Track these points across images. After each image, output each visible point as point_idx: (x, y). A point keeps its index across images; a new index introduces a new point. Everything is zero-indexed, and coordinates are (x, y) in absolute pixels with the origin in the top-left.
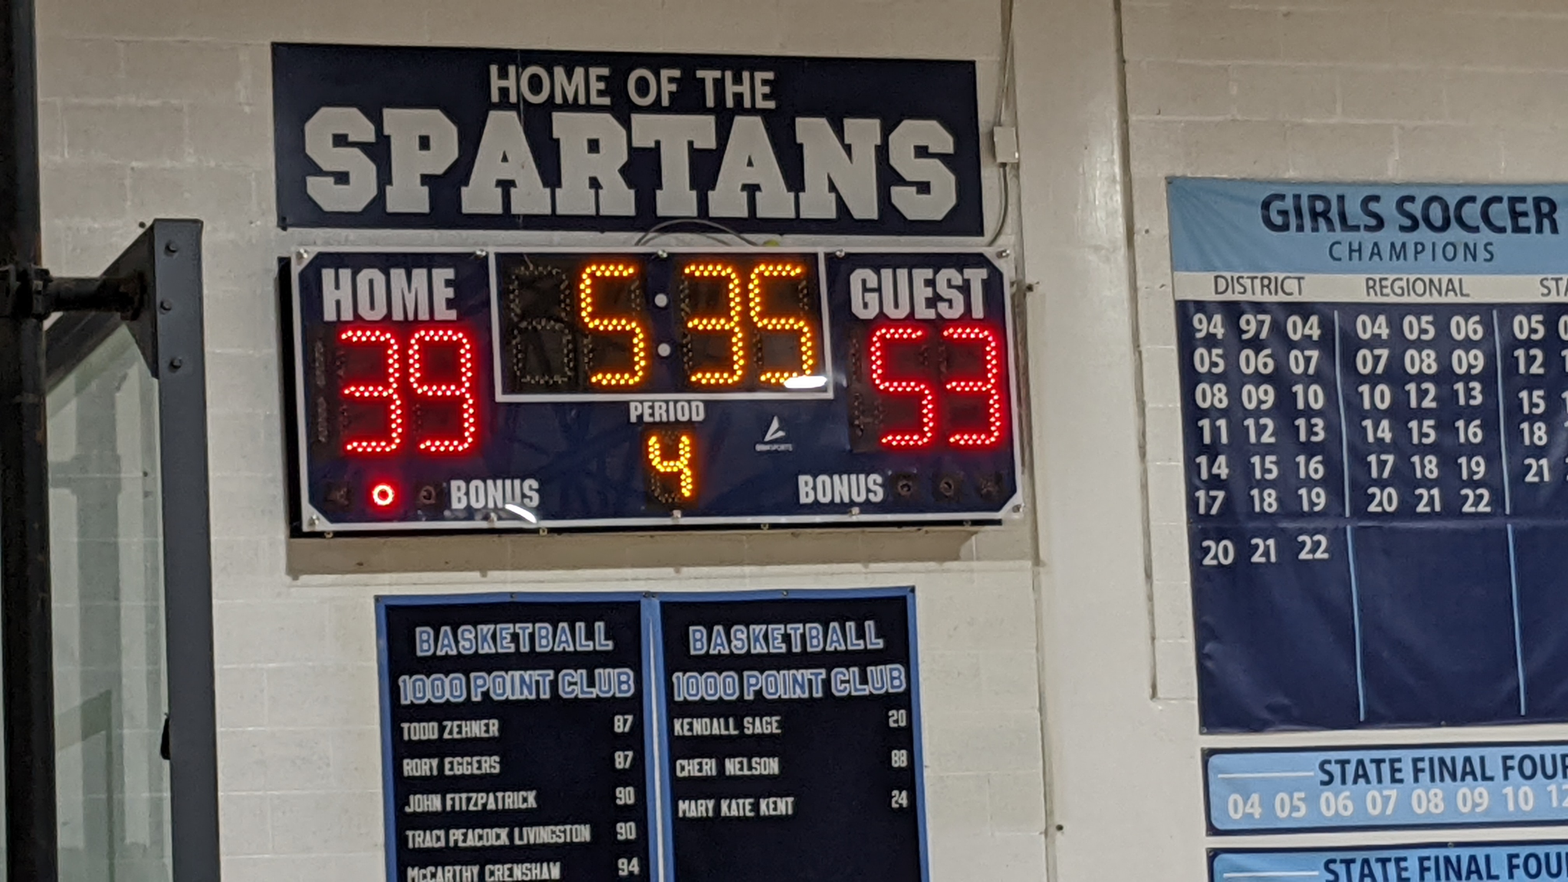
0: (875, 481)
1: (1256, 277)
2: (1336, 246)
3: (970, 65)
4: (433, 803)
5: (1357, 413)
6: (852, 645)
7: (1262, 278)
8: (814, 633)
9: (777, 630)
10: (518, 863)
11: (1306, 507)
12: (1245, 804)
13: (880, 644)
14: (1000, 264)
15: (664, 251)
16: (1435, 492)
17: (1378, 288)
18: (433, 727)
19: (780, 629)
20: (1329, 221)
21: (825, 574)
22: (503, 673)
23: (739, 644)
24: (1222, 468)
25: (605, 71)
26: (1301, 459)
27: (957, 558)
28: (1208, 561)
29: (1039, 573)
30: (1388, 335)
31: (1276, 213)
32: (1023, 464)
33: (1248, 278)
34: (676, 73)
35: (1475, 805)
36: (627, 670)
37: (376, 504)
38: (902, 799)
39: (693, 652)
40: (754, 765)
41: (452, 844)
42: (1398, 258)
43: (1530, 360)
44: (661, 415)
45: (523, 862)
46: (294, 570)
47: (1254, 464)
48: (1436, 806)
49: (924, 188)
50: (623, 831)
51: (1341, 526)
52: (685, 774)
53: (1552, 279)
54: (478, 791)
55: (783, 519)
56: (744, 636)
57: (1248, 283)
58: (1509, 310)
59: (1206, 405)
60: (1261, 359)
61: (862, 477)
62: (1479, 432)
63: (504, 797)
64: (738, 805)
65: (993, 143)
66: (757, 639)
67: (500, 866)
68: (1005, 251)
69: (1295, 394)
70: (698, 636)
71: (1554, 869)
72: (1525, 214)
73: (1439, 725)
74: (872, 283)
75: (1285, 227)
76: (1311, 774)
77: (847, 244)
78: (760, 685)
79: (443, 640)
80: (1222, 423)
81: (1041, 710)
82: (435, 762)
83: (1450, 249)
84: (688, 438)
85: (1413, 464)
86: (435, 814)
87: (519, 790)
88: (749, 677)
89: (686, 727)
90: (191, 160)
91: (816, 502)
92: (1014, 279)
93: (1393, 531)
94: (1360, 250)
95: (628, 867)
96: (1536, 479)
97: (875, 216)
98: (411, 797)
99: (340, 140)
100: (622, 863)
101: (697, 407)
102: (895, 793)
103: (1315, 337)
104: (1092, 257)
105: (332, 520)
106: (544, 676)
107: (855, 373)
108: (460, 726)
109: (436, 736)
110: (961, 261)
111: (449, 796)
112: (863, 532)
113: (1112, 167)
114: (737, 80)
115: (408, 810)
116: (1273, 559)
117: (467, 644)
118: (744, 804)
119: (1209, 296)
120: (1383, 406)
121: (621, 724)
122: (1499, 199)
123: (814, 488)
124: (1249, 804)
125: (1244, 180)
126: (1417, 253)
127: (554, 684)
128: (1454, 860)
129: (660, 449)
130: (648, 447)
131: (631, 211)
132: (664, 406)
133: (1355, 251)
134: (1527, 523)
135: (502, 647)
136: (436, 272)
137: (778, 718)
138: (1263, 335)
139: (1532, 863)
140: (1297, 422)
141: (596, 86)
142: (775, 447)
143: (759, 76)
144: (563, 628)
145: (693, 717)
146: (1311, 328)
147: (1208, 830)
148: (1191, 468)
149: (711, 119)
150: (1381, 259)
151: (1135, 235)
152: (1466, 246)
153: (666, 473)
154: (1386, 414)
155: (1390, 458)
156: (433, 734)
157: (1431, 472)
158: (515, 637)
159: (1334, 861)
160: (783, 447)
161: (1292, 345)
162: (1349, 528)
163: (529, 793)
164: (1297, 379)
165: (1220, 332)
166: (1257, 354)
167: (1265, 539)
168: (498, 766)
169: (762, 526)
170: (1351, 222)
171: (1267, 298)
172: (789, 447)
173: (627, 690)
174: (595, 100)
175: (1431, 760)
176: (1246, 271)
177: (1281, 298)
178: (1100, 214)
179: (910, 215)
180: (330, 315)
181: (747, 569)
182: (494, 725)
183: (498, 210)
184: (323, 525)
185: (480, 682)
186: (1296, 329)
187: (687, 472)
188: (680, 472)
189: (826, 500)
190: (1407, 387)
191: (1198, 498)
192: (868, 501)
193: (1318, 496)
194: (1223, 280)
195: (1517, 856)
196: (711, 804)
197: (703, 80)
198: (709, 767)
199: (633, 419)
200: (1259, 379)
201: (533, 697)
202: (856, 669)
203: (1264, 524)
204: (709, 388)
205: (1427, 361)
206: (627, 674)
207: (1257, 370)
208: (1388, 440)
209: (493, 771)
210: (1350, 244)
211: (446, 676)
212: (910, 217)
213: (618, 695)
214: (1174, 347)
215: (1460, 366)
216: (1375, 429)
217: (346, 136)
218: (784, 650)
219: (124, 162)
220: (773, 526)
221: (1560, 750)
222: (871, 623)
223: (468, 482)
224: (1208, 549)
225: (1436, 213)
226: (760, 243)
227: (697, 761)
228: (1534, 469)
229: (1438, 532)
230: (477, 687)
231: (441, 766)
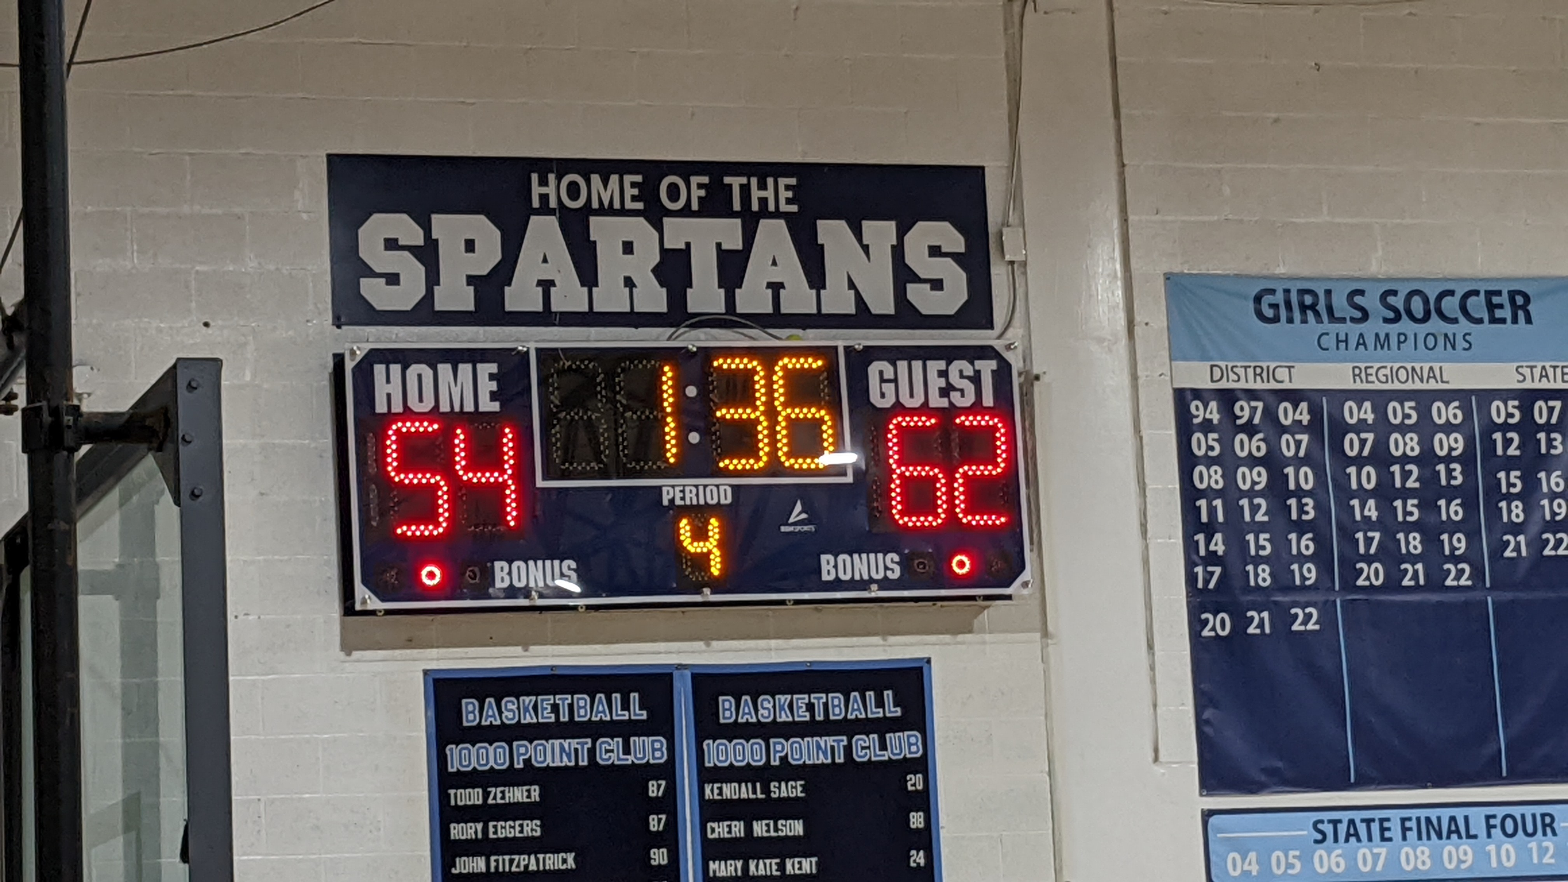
0: (892, 560)
1: (1250, 367)
2: (1324, 337)
3: (981, 170)
4: (478, 865)
5: (1345, 493)
6: (872, 713)
7: (1255, 367)
8: (836, 702)
9: (801, 700)
11: (1298, 582)
12: (1243, 863)
13: (898, 712)
14: (1008, 356)
15: (694, 346)
16: (1419, 566)
17: (1363, 375)
18: (478, 793)
19: (804, 699)
20: (1317, 314)
21: (845, 647)
22: (544, 742)
23: (766, 713)
24: (1218, 545)
25: (638, 178)
26: (1293, 536)
27: (970, 631)
28: (1206, 633)
29: (1047, 645)
30: (1374, 420)
31: (1267, 307)
32: (1032, 543)
33: (1242, 367)
34: (705, 180)
35: (1460, 862)
36: (661, 738)
37: (423, 584)
38: (920, 858)
39: (722, 721)
40: (780, 827)
42: (1382, 347)
43: (1508, 443)
44: (691, 498)
46: (348, 647)
47: (1248, 542)
48: (1424, 863)
49: (937, 285)
51: (1332, 598)
52: (715, 836)
53: (1527, 367)
54: (520, 853)
55: (807, 596)
56: (770, 706)
57: (1241, 371)
58: (1487, 396)
59: (1203, 486)
60: (1255, 443)
61: (880, 556)
62: (1460, 510)
63: (544, 859)
64: (765, 864)
65: (1002, 242)
66: (782, 708)
68: (1013, 344)
69: (1287, 476)
70: (727, 705)
72: (1501, 306)
73: (1426, 787)
74: (889, 374)
75: (1276, 319)
76: (1305, 833)
77: (864, 339)
78: (785, 751)
79: (487, 712)
80: (1218, 503)
81: (1050, 774)
82: (480, 826)
83: (1431, 338)
84: (716, 520)
85: (1398, 541)
86: (482, 873)
87: (558, 853)
88: (775, 744)
89: (716, 791)
90: (252, 264)
91: (837, 578)
92: (1022, 370)
93: (1380, 603)
94: (1346, 341)
96: (1514, 554)
97: (891, 311)
98: (457, 860)
99: (391, 244)
101: (725, 490)
102: (914, 852)
103: (1305, 423)
104: (1095, 348)
105: (383, 600)
106: (583, 744)
107: (873, 458)
108: (503, 792)
109: (480, 802)
110: (970, 353)
111: (493, 858)
112: (881, 606)
113: (1114, 265)
114: (763, 186)
115: (454, 871)
116: (1267, 630)
117: (510, 715)
118: (771, 864)
119: (1205, 384)
120: (1369, 487)
121: (655, 789)
122: (1476, 293)
123: (836, 567)
124: (1248, 860)
125: (1237, 275)
126: (1399, 342)
127: (592, 752)
129: (691, 530)
130: (679, 529)
131: (663, 308)
132: (694, 490)
133: (1342, 341)
134: (1506, 596)
135: (543, 717)
136: (479, 366)
137: (802, 782)
138: (1256, 420)
140: (1289, 502)
141: (630, 192)
142: (798, 528)
143: (783, 182)
144: (600, 699)
145: (722, 782)
146: (1301, 414)
148: (1190, 546)
149: (738, 222)
150: (1366, 349)
151: (1136, 327)
152: (1446, 336)
153: (696, 553)
154: (1372, 494)
155: (1377, 535)
156: (478, 800)
157: (1415, 548)
158: (555, 708)
160: (806, 528)
161: (1284, 430)
162: (1338, 602)
163: (568, 854)
164: (1287, 462)
165: (1215, 418)
166: (1250, 439)
167: (1260, 612)
168: (538, 829)
169: (787, 602)
170: (1337, 315)
171: (1259, 385)
172: (811, 528)
173: (660, 757)
174: (629, 205)
175: (1418, 820)
176: (1239, 361)
177: (1273, 385)
178: (1102, 309)
180: (381, 407)
181: (773, 643)
182: (535, 790)
183: (539, 308)
184: (374, 604)
185: (522, 750)
186: (1287, 414)
187: (716, 552)
188: (710, 552)
189: (846, 577)
190: (1392, 469)
191: (1197, 573)
192: (886, 577)
193: (1309, 570)
194: (1218, 369)
196: (739, 864)
197: (730, 186)
198: (738, 829)
199: (665, 502)
200: (1252, 461)
201: (573, 764)
202: (876, 736)
203: (1258, 598)
204: (736, 474)
205: (1410, 444)
206: (660, 742)
207: (1250, 452)
208: (1374, 518)
209: (535, 834)
210: (1337, 335)
211: (491, 745)
212: (924, 312)
213: (652, 761)
214: (1172, 432)
215: (1442, 448)
216: (1362, 507)
217: (396, 240)
218: (808, 719)
219: (189, 266)
220: (797, 602)
221: (1539, 810)
222: (890, 692)
223: (510, 563)
224: (1207, 621)
225: (1417, 306)
226: (784, 337)
227: (726, 823)
228: (1512, 545)
229: (1420, 605)
230: (519, 755)
231: (485, 830)
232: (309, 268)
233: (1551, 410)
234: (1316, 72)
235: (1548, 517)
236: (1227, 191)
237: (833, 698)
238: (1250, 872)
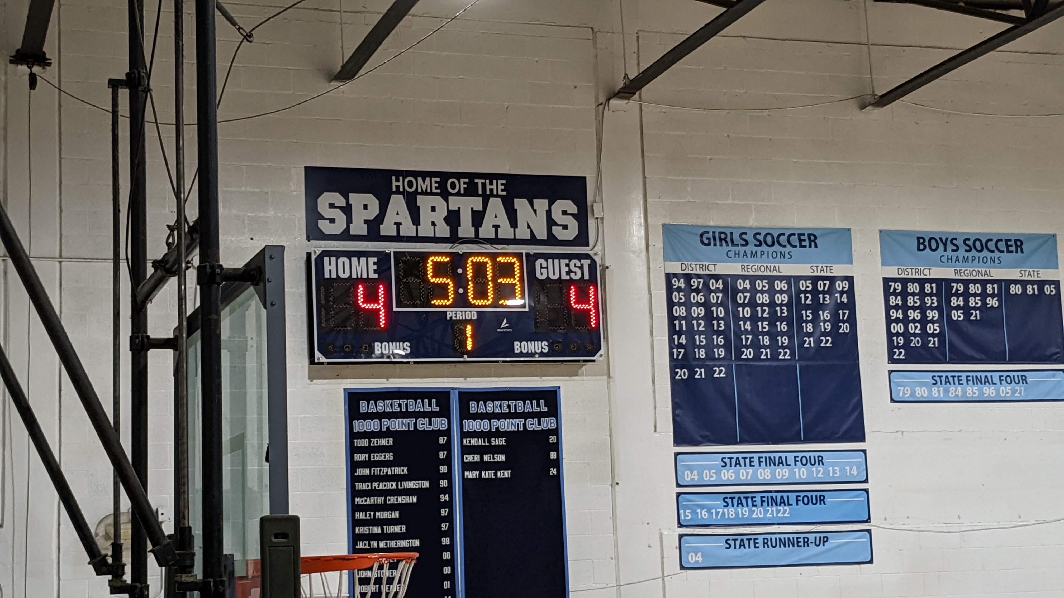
0: (545, 344)
1: (698, 264)
2: (729, 252)
3: (585, 178)
4: (366, 471)
5: (737, 319)
6: (535, 409)
7: (700, 264)
8: (520, 404)
9: (505, 403)
10: (400, 496)
11: (717, 356)
12: (691, 475)
13: (546, 409)
14: (596, 258)
15: (461, 251)
16: (768, 350)
17: (746, 269)
18: (366, 441)
20: (726, 242)
21: (524, 381)
22: (395, 420)
23: (490, 409)
24: (683, 340)
25: (438, 179)
26: (715, 337)
27: (577, 375)
28: (677, 377)
29: (610, 382)
30: (750, 288)
31: (705, 239)
32: (604, 338)
33: (694, 264)
34: (467, 180)
35: (783, 476)
36: (445, 419)
38: (554, 472)
39: (471, 412)
40: (495, 457)
41: (373, 488)
42: (754, 257)
43: (806, 298)
44: (459, 317)
45: (402, 496)
46: (311, 378)
47: (696, 339)
48: (768, 476)
49: (565, 227)
50: (442, 483)
51: (731, 363)
52: (467, 461)
53: (815, 266)
54: (384, 467)
55: (508, 359)
56: (492, 406)
57: (694, 266)
58: (798, 278)
59: (677, 315)
60: (699, 297)
61: (540, 342)
62: (786, 327)
63: (394, 470)
64: (489, 473)
65: (593, 209)
66: (497, 407)
67: (393, 497)
68: (597, 253)
69: (713, 311)
70: (473, 405)
71: (814, 502)
72: (804, 240)
73: (768, 444)
74: (544, 265)
75: (709, 244)
76: (718, 463)
77: (534, 250)
78: (498, 425)
79: (371, 406)
80: (683, 322)
81: (610, 436)
83: (774, 254)
84: (470, 326)
85: (760, 339)
86: (367, 476)
87: (400, 467)
88: (493, 422)
89: (468, 442)
90: (272, 213)
91: (521, 352)
92: (601, 264)
93: (750, 365)
94: (739, 254)
95: (444, 498)
96: (808, 346)
97: (545, 238)
98: (357, 469)
99: (332, 206)
100: (442, 496)
101: (474, 314)
102: (552, 469)
103: (721, 288)
104: (632, 255)
105: (327, 358)
106: (411, 421)
107: (537, 301)
108: (377, 441)
109: (367, 445)
110: (579, 257)
111: (372, 469)
112: (540, 364)
113: (641, 220)
114: (491, 184)
115: (356, 474)
116: (703, 377)
117: (381, 408)
118: (491, 473)
119: (679, 271)
120: (748, 316)
122: (794, 234)
123: (520, 347)
124: (693, 475)
125: (693, 225)
126: (761, 255)
127: (415, 424)
128: (775, 498)
131: (448, 235)
132: (460, 313)
133: (737, 254)
134: (804, 363)
135: (394, 409)
136: (369, 259)
137: (505, 438)
138: (700, 287)
139: (806, 499)
140: (713, 322)
141: (435, 185)
142: (505, 330)
143: (500, 182)
144: (419, 402)
145: (470, 438)
146: (719, 285)
147: (676, 485)
148: (671, 340)
149: (481, 199)
150: (747, 257)
151: (650, 247)
152: (781, 252)
154: (748, 319)
155: (750, 337)
157: (767, 342)
158: (400, 405)
159: (726, 498)
160: (508, 330)
161: (712, 291)
162: (734, 365)
163: (405, 468)
164: (713, 305)
165: (683, 286)
166: (697, 295)
167: (700, 369)
168: (392, 457)
169: (500, 362)
170: (735, 243)
171: (702, 272)
172: (511, 330)
173: (445, 427)
174: (434, 191)
175: (766, 458)
176: (693, 262)
177: (707, 272)
178: (635, 238)
179: (560, 238)
180: (327, 276)
181: (493, 379)
182: (391, 440)
183: (395, 234)
184: (323, 360)
185: (386, 423)
186: (713, 285)
187: (470, 340)
188: (467, 340)
189: (525, 351)
190: (757, 309)
191: (674, 352)
192: (542, 351)
193: (722, 351)
194: (685, 265)
195: (800, 496)
196: (478, 473)
197: (477, 183)
198: (477, 458)
199: (448, 318)
200: (698, 305)
201: (407, 429)
202: (536, 419)
203: (700, 363)
204: (479, 306)
205: (766, 298)
206: (445, 420)
207: (697, 301)
208: (749, 330)
209: (390, 459)
210: (735, 251)
211: (372, 420)
212: (559, 239)
213: (441, 429)
214: (664, 292)
215: (778, 300)
216: (745, 324)
217: (334, 204)
218: (508, 411)
219: (244, 213)
220: (504, 362)
221: (817, 454)
222: (543, 401)
223: (382, 343)
224: (678, 372)
225: (769, 239)
226: (499, 248)
227: (472, 455)
228: (807, 342)
229: (769, 366)
230: (384, 425)
231: (369, 457)
232: (296, 215)
233: (825, 285)
234: (728, 139)
235: (823, 330)
236: (689, 189)
237: (518, 403)
238: (694, 479)
